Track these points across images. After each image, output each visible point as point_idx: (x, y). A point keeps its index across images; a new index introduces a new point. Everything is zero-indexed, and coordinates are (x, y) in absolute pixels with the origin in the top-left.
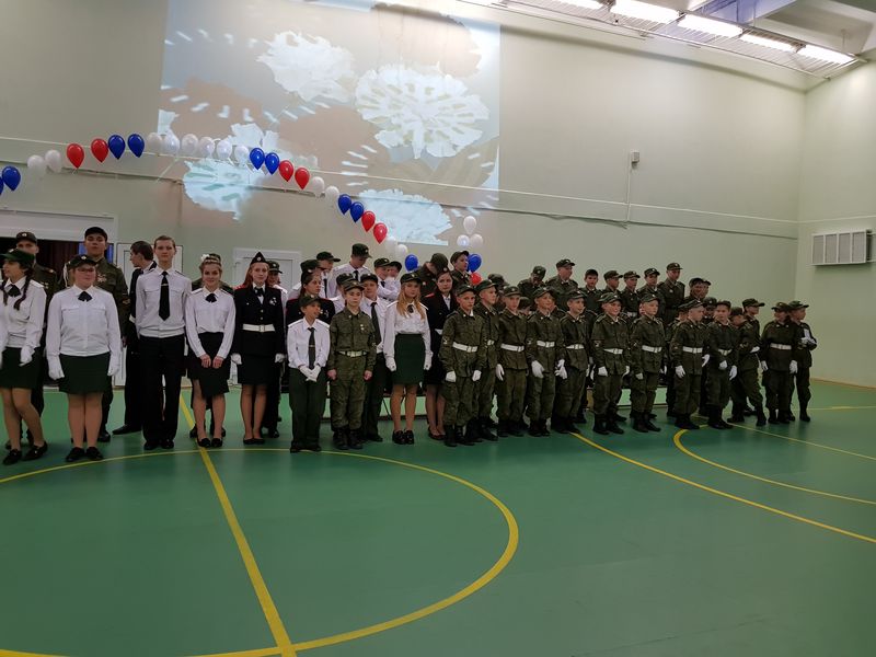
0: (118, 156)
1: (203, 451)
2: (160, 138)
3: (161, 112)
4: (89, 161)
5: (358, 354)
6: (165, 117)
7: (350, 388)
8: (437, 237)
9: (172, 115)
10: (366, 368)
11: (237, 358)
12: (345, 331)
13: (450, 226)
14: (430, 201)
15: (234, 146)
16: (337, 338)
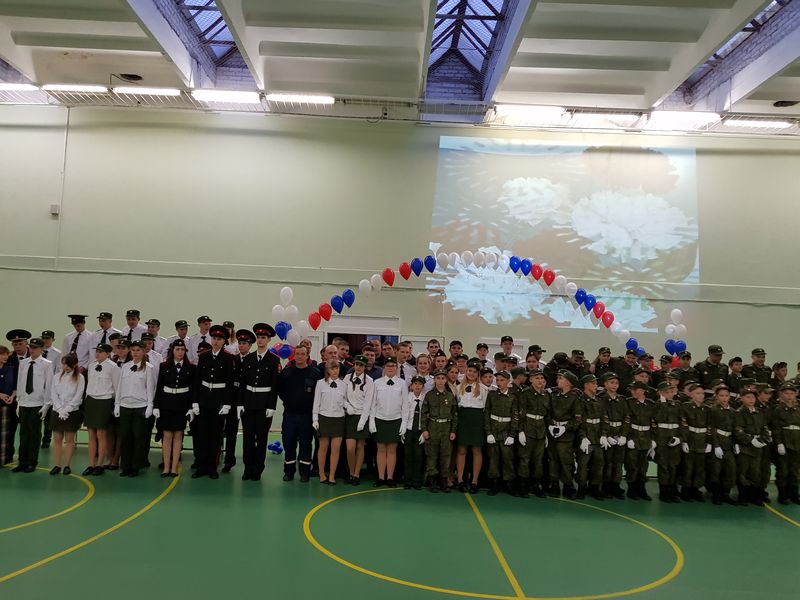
4: (399, 280)
8: (644, 325)
13: (655, 316)
14: (636, 296)
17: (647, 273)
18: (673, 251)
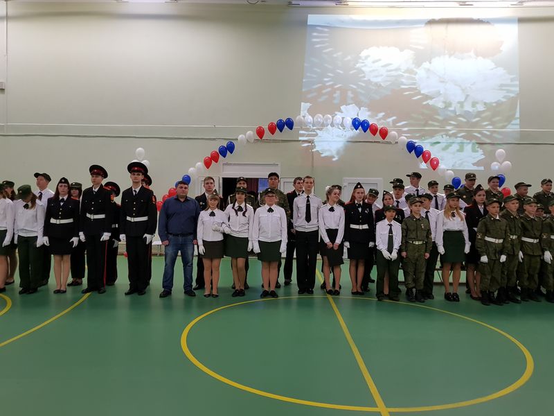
0: (281, 131)
1: (329, 297)
2: (303, 118)
3: (302, 103)
5: (420, 243)
6: (305, 106)
7: (416, 264)
8: (474, 164)
9: (308, 105)
10: (426, 251)
11: (347, 244)
12: (412, 228)
13: (483, 157)
14: (468, 141)
15: (343, 118)
16: (407, 233)
17: (477, 122)
18: (499, 104)
